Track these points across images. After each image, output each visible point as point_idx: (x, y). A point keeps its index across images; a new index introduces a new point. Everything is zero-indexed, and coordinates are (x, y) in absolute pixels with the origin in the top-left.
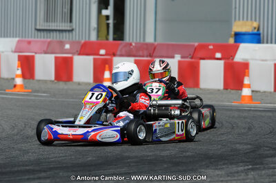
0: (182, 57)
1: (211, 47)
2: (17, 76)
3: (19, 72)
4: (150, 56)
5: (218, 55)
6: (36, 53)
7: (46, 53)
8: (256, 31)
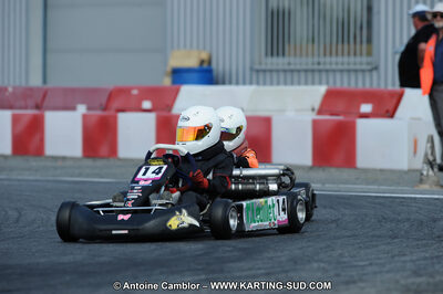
0: (89, 109)
1: (135, 92)
4: (38, 107)
5: (147, 104)
8: (205, 66)
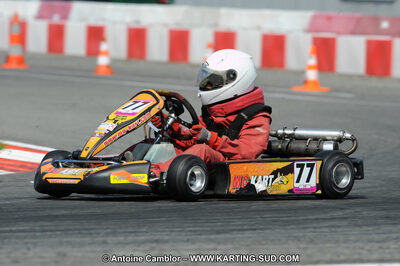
2: (310, 67)
3: (313, 61)
6: (339, 33)
7: (353, 32)
